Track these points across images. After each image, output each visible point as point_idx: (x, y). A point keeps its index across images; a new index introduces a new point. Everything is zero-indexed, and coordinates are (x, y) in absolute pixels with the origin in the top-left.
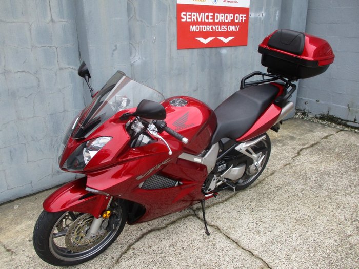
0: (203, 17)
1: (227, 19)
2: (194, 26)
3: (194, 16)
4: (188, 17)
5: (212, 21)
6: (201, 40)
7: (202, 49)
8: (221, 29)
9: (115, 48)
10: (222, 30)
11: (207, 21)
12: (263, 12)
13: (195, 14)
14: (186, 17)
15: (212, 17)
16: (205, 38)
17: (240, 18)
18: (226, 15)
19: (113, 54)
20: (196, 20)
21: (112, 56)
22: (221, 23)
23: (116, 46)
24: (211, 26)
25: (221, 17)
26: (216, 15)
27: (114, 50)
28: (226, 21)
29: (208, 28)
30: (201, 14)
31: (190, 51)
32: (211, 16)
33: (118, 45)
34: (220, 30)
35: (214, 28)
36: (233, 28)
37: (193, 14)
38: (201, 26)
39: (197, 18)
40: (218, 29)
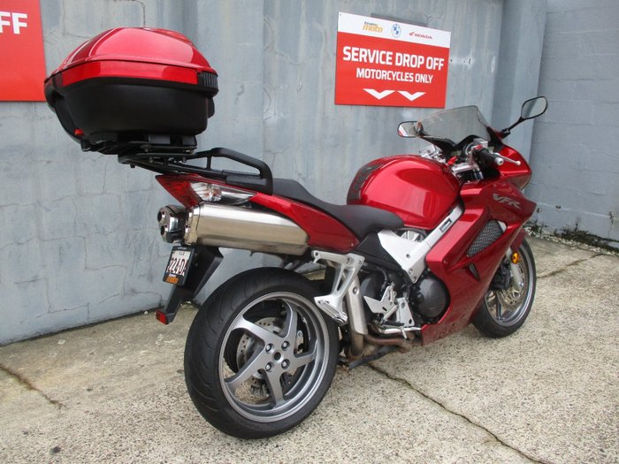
0: (377, 56)
1: (414, 63)
2: (363, 70)
3: (363, 53)
4: (354, 54)
5: (391, 63)
7: (372, 108)
8: (404, 78)
9: (240, 90)
10: (406, 80)
11: (383, 63)
12: (470, 56)
13: (365, 50)
14: (351, 54)
15: (391, 58)
16: (380, 91)
17: (435, 63)
18: (413, 56)
19: (237, 99)
20: (365, 61)
21: (235, 103)
22: (405, 69)
23: (242, 87)
24: (390, 72)
25: (405, 59)
26: (398, 54)
27: (239, 94)
28: (412, 66)
29: (384, 75)
30: (375, 51)
31: (355, 108)
32: (390, 56)
33: (246, 86)
34: (402, 80)
35: (394, 76)
36: (422, 78)
37: (362, 50)
38: (373, 71)
39: (367, 58)
40: (399, 77)
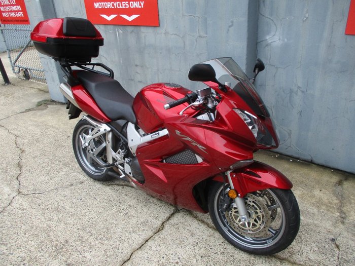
6: (104, 16)
8: (122, 6)
10: (124, 7)
24: (112, 3)
34: (121, 7)
35: (115, 5)
40: (119, 6)
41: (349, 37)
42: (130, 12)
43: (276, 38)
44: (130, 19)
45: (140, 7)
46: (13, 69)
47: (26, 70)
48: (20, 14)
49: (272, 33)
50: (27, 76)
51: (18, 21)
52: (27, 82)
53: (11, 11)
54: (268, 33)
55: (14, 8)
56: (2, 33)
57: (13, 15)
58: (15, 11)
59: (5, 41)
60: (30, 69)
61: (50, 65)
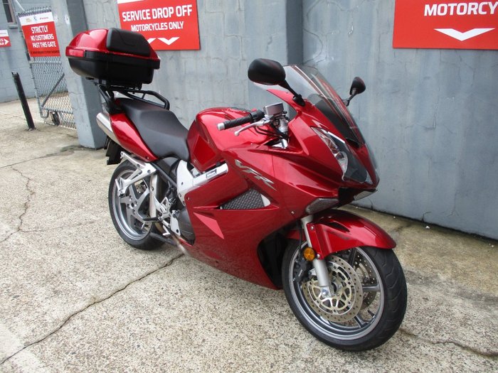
41: (397, 51)
42: (168, 34)
43: (323, 57)
44: (169, 42)
45: (179, 28)
46: (41, 113)
47: (56, 113)
48: (52, 44)
49: (318, 52)
50: (56, 121)
51: (49, 52)
52: (56, 128)
53: (43, 41)
54: (314, 51)
55: (46, 37)
56: (31, 68)
57: (44, 45)
58: (46, 41)
59: (34, 78)
60: (60, 112)
61: (79, 101)
